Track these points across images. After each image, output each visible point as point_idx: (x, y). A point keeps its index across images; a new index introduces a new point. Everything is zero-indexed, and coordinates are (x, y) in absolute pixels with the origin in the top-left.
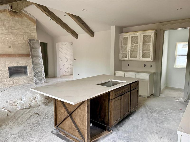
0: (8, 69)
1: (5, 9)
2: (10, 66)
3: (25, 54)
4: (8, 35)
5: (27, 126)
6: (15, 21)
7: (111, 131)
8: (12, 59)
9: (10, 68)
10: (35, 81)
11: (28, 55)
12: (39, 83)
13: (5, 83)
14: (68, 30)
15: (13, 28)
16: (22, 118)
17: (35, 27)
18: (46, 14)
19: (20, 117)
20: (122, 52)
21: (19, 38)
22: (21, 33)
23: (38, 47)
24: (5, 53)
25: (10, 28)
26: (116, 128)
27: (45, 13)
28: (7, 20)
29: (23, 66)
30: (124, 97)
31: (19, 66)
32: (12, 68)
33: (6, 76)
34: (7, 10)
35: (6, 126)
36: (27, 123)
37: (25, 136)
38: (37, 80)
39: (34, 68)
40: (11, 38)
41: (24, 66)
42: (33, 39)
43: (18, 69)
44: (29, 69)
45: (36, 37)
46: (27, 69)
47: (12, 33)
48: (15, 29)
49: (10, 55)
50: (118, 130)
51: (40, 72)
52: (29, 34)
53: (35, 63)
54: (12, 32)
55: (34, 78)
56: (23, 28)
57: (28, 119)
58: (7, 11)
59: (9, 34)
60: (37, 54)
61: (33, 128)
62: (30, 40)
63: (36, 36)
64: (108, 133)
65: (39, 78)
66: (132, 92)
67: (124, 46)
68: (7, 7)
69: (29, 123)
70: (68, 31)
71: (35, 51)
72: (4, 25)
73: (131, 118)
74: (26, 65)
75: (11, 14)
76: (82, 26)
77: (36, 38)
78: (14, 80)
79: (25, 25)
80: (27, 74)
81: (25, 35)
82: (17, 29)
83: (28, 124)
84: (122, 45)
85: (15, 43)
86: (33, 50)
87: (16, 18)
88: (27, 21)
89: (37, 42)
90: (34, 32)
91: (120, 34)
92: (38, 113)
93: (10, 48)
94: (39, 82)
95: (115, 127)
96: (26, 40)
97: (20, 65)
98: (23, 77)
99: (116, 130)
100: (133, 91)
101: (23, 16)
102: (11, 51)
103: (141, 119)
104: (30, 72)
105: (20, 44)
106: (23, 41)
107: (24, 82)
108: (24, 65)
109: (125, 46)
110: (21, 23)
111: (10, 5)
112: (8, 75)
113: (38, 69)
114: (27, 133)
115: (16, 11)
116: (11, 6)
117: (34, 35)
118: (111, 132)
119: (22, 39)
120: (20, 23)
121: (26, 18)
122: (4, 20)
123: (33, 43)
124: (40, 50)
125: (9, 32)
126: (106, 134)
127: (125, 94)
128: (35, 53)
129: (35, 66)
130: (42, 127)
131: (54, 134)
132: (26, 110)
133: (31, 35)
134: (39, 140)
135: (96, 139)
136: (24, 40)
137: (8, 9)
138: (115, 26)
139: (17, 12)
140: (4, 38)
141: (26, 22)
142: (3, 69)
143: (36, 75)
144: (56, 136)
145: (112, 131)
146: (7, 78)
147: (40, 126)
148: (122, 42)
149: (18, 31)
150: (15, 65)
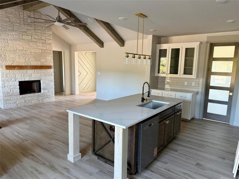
0: (18, 84)
2: (23, 80)
3: (38, 66)
6: (27, 24)
8: (24, 71)
9: (20, 83)
13: (15, 101)
15: (25, 33)
21: (32, 46)
22: (34, 40)
24: (15, 64)
25: (22, 34)
28: (18, 23)
29: (36, 81)
33: (16, 93)
44: (43, 84)
46: (41, 84)
47: (23, 40)
48: (27, 35)
49: (21, 67)
52: (43, 41)
54: (23, 38)
56: (37, 33)
59: (20, 41)
72: (14, 29)
74: (40, 79)
76: (111, 33)
78: (26, 97)
79: (39, 30)
81: (38, 43)
82: (30, 34)
85: (27, 52)
90: (50, 38)
91: (158, 45)
96: (40, 49)
98: (36, 94)
102: (23, 61)
104: (44, 88)
105: (33, 54)
106: (37, 50)
108: (37, 79)
110: (34, 27)
112: (19, 91)
119: (35, 46)
122: (14, 23)
125: (19, 38)
138: (152, 35)
142: (12, 84)
146: (18, 95)
149: (30, 37)
150: (27, 79)
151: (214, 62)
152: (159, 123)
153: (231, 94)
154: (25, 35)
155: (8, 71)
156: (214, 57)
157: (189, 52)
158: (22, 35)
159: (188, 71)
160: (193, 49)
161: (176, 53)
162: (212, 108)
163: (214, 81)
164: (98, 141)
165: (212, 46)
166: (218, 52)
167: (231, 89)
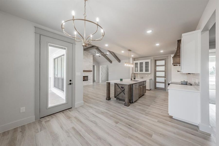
66: (144, 85)
74: (88, 76)
80: (88, 80)
91: (134, 61)
138: (132, 58)
151: (157, 67)
152: (139, 86)
153: (165, 79)
156: (157, 65)
157: (147, 63)
159: (147, 70)
160: (148, 62)
161: (141, 64)
162: (158, 85)
163: (158, 74)
164: (116, 93)
165: (156, 61)
166: (158, 63)
167: (165, 77)
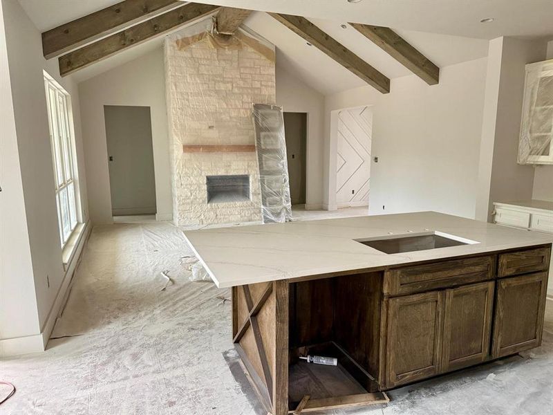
0: (205, 181)
1: (202, 32)
2: (210, 174)
3: (244, 146)
4: (208, 97)
5: (182, 324)
6: (224, 60)
7: (385, 399)
8: (214, 156)
9: (209, 179)
10: (264, 217)
11: (250, 148)
12: (272, 221)
13: (199, 214)
14: (357, 69)
15: (218, 79)
16: (188, 302)
17: (273, 71)
18: (292, 29)
19: (184, 298)
20: (530, 132)
21: (233, 103)
22: (236, 90)
23: (277, 125)
24: (199, 142)
25: (213, 80)
26: (411, 395)
27: (289, 28)
28: (208, 59)
29: (239, 176)
30: (455, 296)
31: (231, 174)
32: (214, 179)
33: (201, 198)
34: (206, 35)
35: (146, 315)
36: (188, 316)
37: (165, 347)
38: (268, 213)
39: (262, 181)
40: (214, 103)
41: (242, 176)
42: (266, 103)
43: (229, 182)
44: (252, 183)
45: (274, 99)
46: (248, 182)
47: (217, 92)
48: (224, 82)
49: (210, 148)
50: (413, 403)
51: (278, 194)
52: (256, 92)
53: (265, 169)
54: (217, 88)
55: (262, 207)
56: (243, 76)
57: (196, 307)
58: (208, 37)
59: (210, 96)
60: (272, 144)
61: (193, 332)
62: (257, 107)
63: (272, 97)
64: (371, 403)
65: (275, 207)
66: (503, 284)
67: (539, 108)
68: (208, 26)
69: (192, 318)
70: (358, 72)
71: (268, 137)
72: (200, 73)
73: (491, 377)
74: (246, 173)
75: (216, 43)
76: (394, 51)
77: (275, 101)
78: (218, 208)
79: (247, 67)
80: (249, 198)
81: (248, 94)
82: (229, 80)
83: (189, 320)
84: (533, 108)
85: (223, 116)
86: (263, 134)
87: (227, 52)
88: (254, 56)
89: (275, 112)
90: (270, 83)
91: (528, 67)
92: (225, 296)
93: (211, 131)
94: (273, 218)
95: (409, 392)
96: (249, 109)
97: (232, 172)
98: (238, 203)
99: (407, 401)
100: (510, 281)
101: (243, 43)
102: (214, 136)
103: (532, 390)
104: (255, 191)
105: (235, 120)
106: (242, 111)
107: (239, 216)
108: (242, 173)
109: (546, 109)
110: (238, 64)
111: (215, 19)
112: (206, 195)
113: (274, 185)
114: (173, 339)
115: (227, 33)
116: (217, 23)
117: (269, 92)
118: (384, 401)
119: (239, 104)
120: (235, 64)
121: (250, 50)
122: (201, 59)
123: (264, 117)
124: (282, 135)
125: (209, 91)
126: (362, 404)
127: (463, 289)
128: (268, 141)
129: (266, 176)
130: (211, 336)
131: (227, 359)
132: (206, 284)
133: (260, 95)
134: (185, 365)
135: (323, 408)
136: (245, 109)
137: (210, 32)
138: (503, 37)
139: (230, 35)
140: (200, 106)
141: (251, 59)
142: (194, 182)
143: (267, 199)
144: (228, 367)
145: (387, 400)
146: (204, 202)
147: (209, 331)
148: (532, 94)
149: (229, 86)
150: (221, 172)
154: (219, 82)
155: (187, 155)
158: (213, 82)
